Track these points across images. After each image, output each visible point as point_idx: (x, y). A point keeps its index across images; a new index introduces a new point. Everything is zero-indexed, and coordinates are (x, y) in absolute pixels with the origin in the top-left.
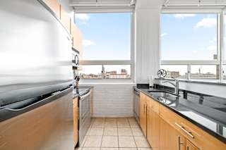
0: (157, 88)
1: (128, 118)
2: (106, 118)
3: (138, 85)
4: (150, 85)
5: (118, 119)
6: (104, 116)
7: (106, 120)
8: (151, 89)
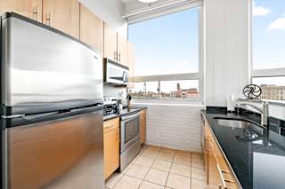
0: (241, 114)
1: (191, 153)
2: (162, 148)
3: (207, 107)
4: (228, 109)
5: (177, 152)
6: (159, 145)
7: (162, 150)
8: (229, 115)
